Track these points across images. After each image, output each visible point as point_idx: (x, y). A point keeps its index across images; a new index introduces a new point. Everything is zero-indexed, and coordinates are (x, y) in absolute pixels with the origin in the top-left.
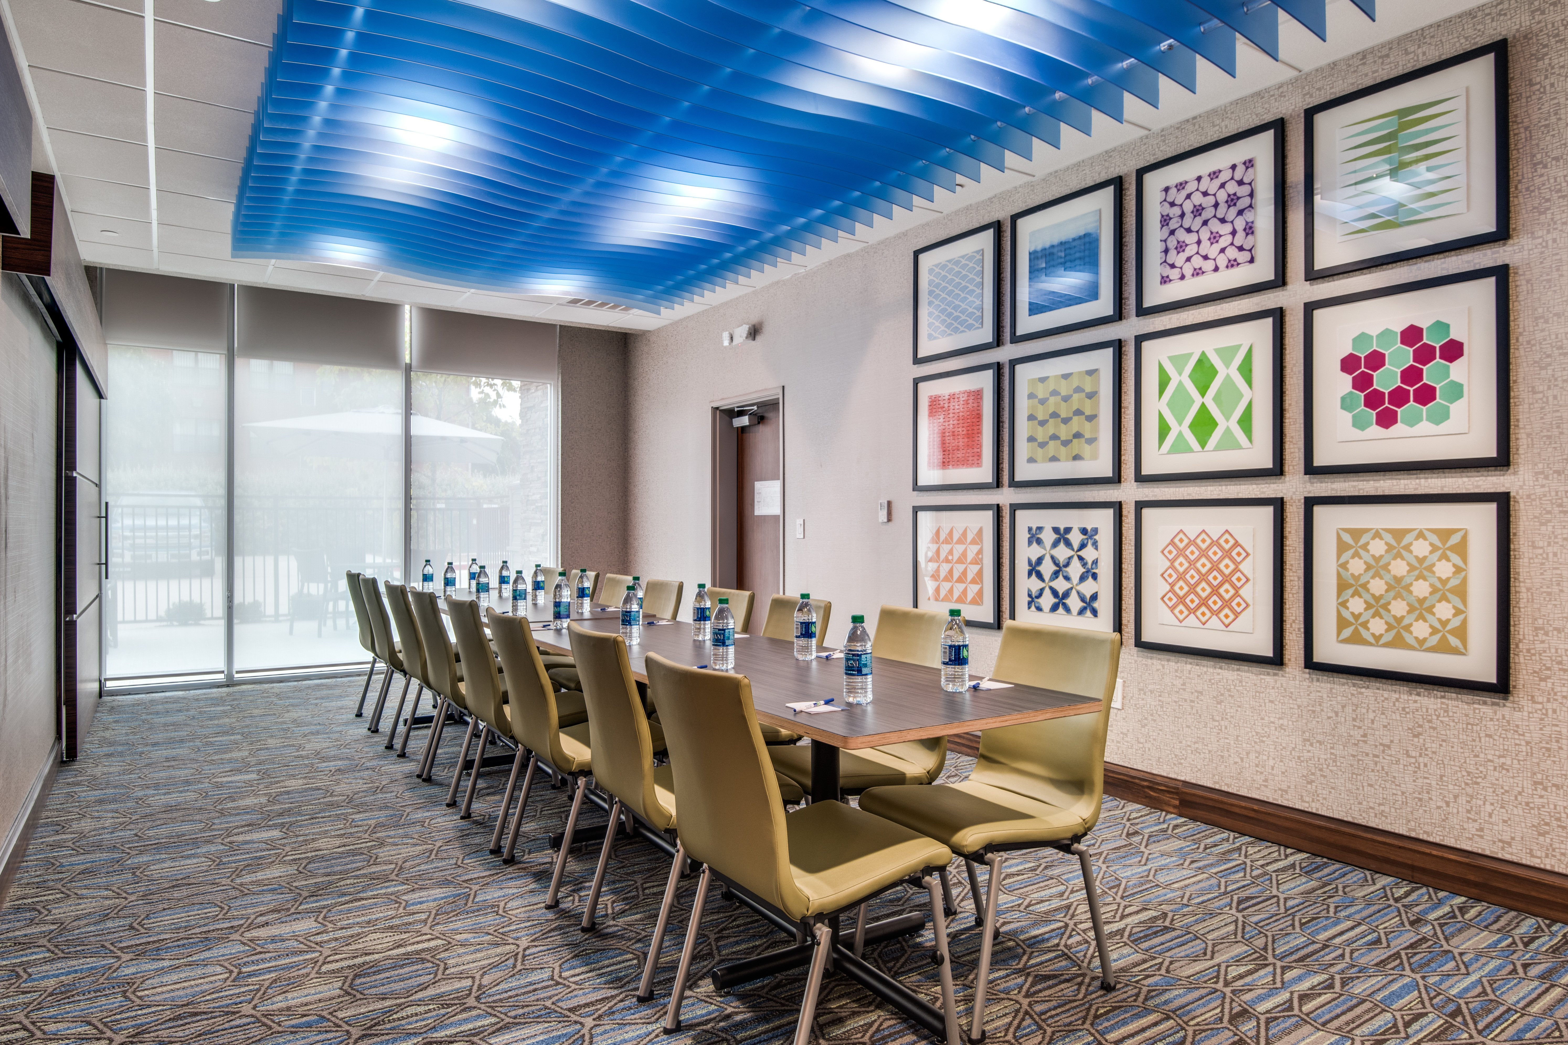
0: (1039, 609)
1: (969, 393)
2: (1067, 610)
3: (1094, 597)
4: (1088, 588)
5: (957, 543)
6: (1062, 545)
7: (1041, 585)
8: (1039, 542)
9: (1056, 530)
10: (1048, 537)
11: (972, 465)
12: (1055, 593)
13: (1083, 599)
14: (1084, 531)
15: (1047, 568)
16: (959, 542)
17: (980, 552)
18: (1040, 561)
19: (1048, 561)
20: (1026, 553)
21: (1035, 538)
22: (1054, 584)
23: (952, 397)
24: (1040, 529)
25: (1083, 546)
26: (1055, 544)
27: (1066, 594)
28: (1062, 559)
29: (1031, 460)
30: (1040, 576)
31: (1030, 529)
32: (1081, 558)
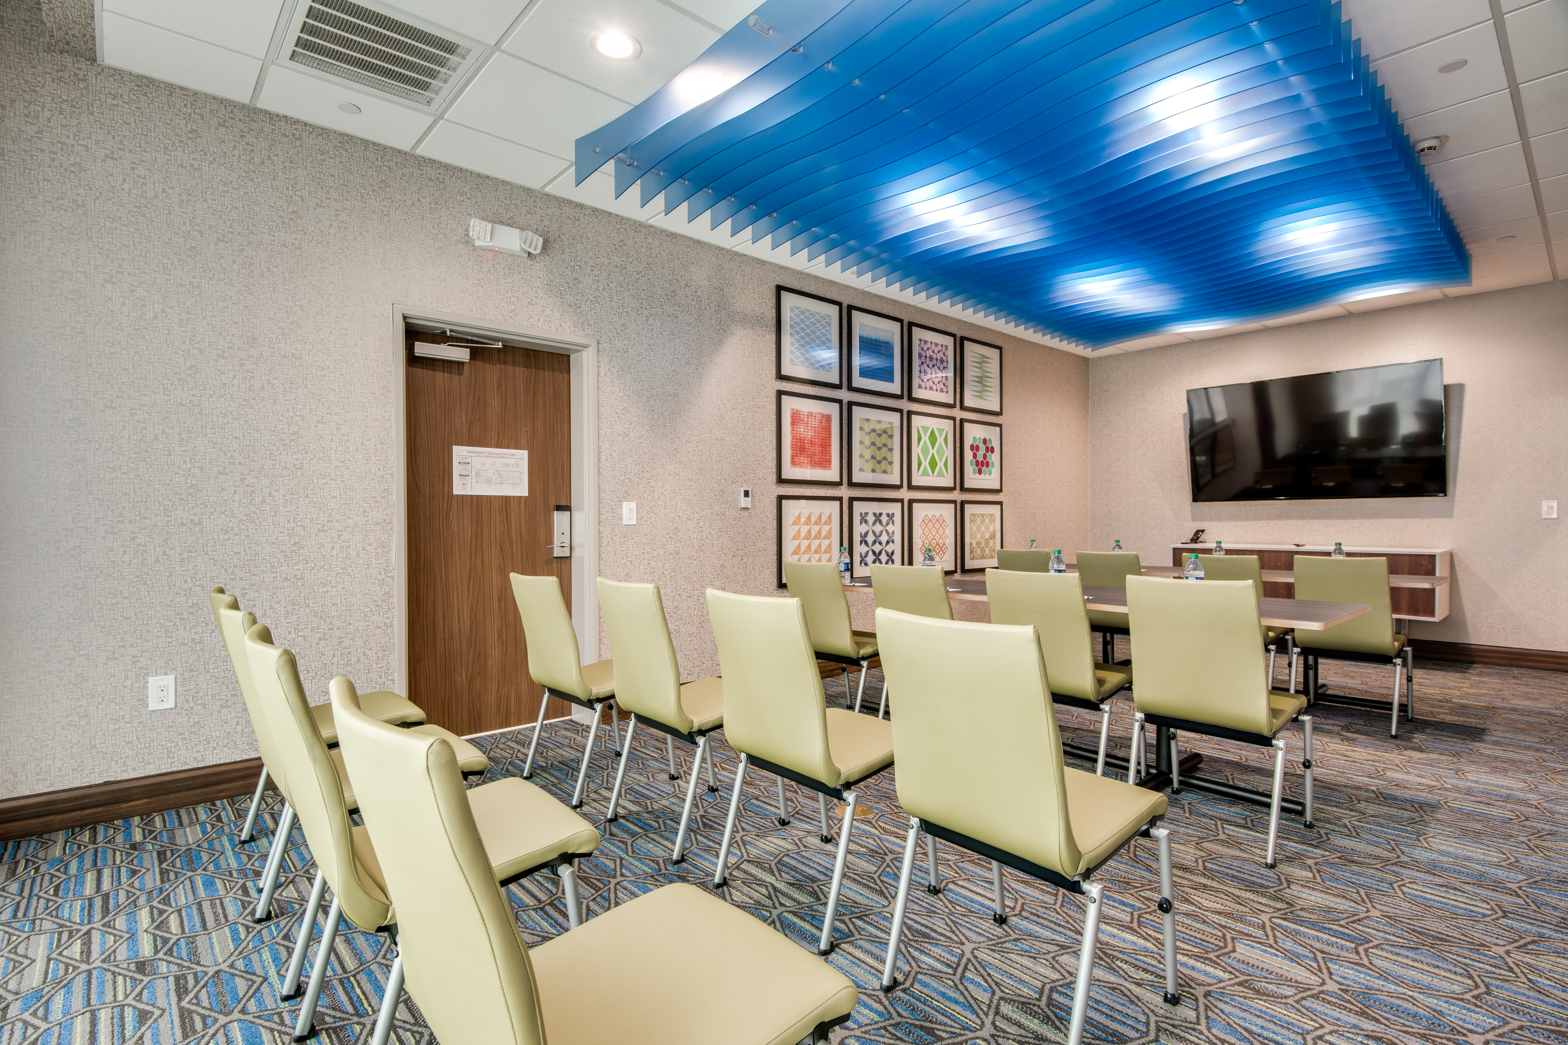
0: (866, 564)
1: (823, 415)
2: (881, 563)
3: (893, 553)
4: (889, 548)
5: (814, 524)
6: (878, 524)
7: (867, 549)
8: (866, 522)
9: (875, 514)
10: (871, 519)
11: (825, 468)
12: (874, 553)
13: (888, 555)
14: (888, 515)
15: (870, 538)
16: (816, 523)
17: (830, 531)
18: (867, 533)
19: (871, 535)
20: (859, 529)
21: (864, 520)
22: (873, 548)
23: (810, 414)
24: (866, 514)
25: (888, 524)
26: (874, 524)
27: (880, 553)
28: (878, 532)
29: (861, 470)
30: (866, 543)
31: (861, 514)
32: (887, 531)
